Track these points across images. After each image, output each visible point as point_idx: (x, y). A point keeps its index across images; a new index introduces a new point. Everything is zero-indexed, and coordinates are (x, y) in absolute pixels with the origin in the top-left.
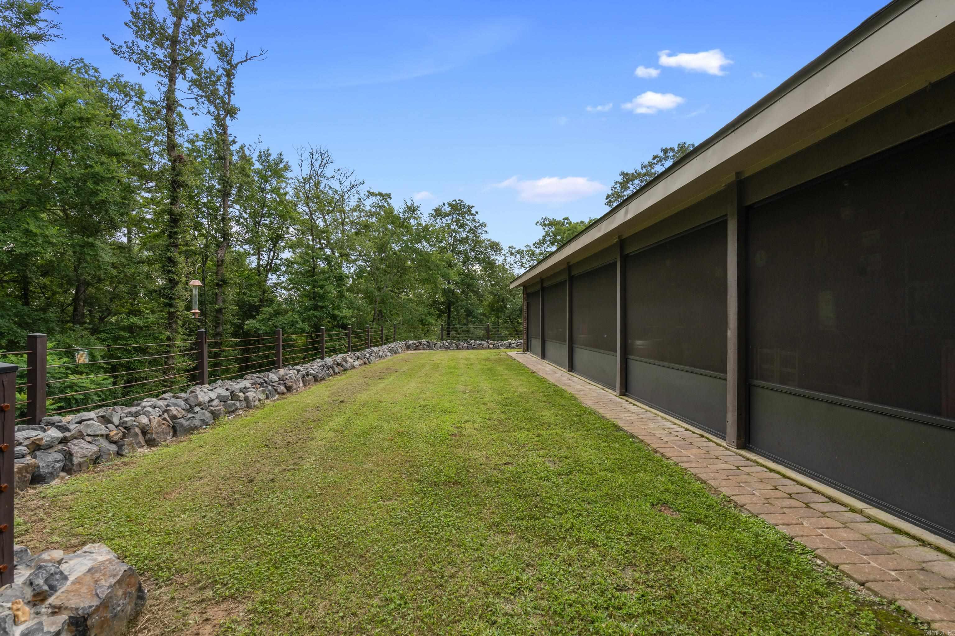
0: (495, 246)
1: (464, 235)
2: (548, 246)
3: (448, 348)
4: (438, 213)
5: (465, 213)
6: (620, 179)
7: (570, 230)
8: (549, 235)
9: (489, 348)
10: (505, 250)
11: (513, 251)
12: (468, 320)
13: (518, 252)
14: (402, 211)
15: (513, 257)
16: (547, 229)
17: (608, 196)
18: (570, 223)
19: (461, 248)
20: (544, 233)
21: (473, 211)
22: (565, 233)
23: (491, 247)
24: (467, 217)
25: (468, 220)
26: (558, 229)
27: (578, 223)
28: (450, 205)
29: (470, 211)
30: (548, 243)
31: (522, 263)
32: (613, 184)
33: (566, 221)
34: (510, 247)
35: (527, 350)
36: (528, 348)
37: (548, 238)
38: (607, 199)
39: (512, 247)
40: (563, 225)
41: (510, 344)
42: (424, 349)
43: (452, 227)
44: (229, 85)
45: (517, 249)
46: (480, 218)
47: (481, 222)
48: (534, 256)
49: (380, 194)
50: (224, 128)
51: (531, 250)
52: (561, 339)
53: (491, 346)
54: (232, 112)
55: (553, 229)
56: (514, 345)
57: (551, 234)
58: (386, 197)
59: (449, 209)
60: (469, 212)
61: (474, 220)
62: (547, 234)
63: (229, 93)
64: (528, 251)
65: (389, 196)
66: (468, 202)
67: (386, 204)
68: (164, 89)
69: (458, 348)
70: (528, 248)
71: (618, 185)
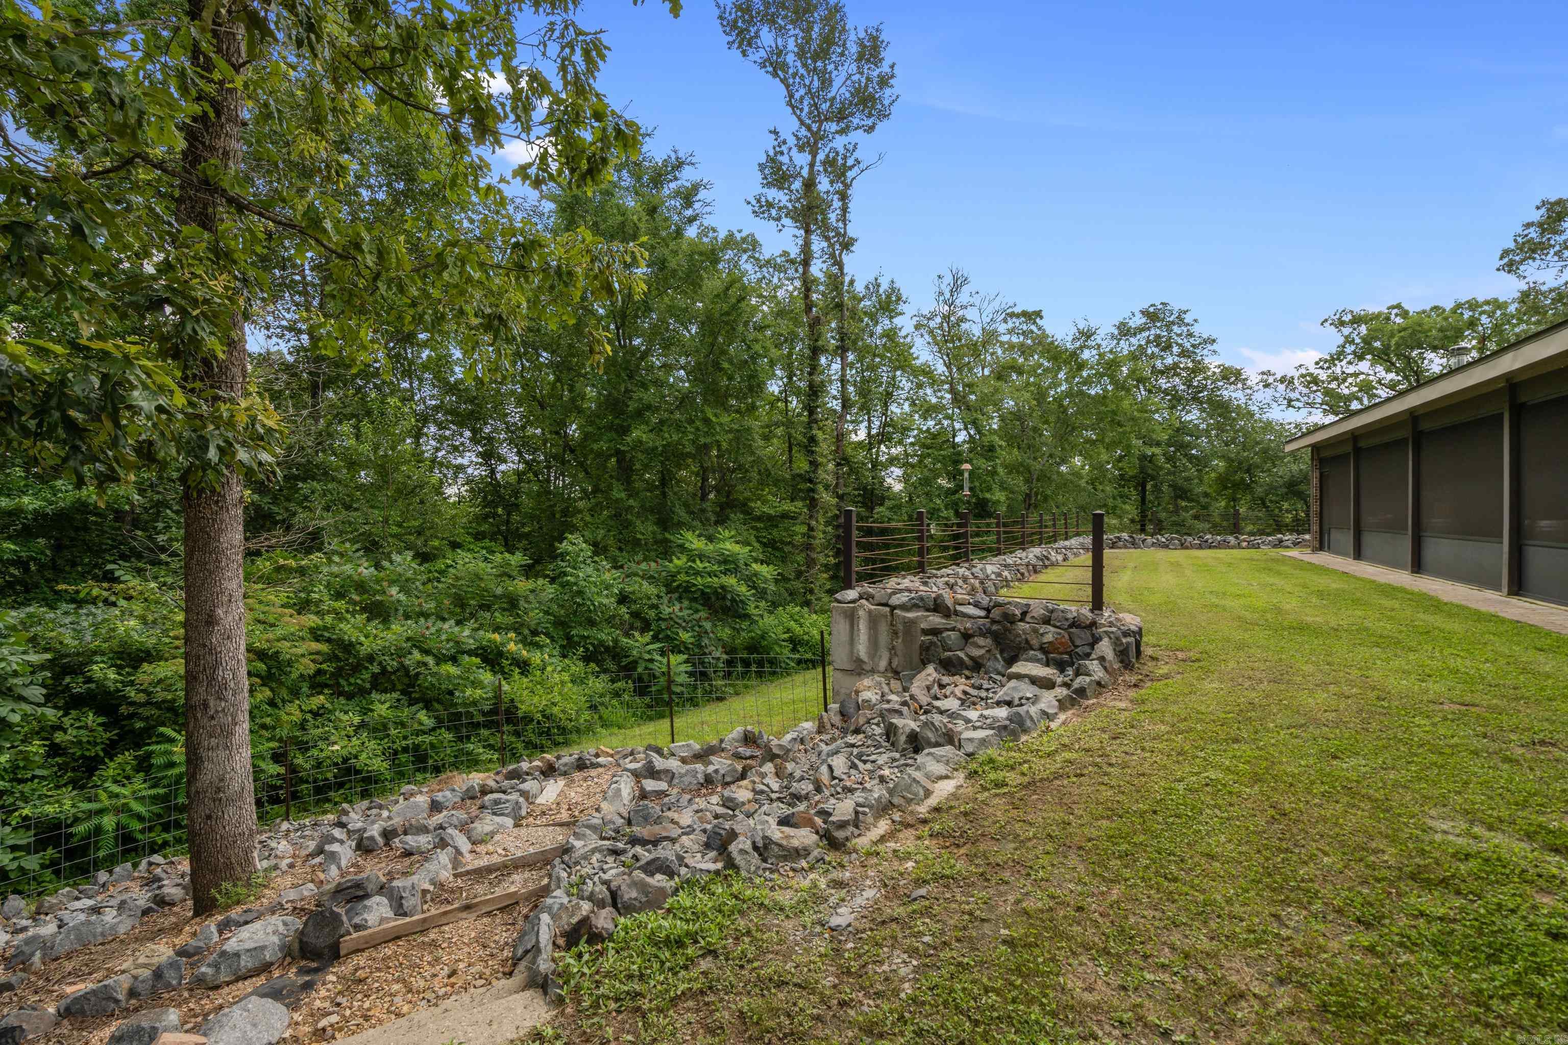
0: (1232, 375)
1: (1169, 361)
2: (1350, 363)
3: (1167, 547)
4: (1124, 331)
5: (1173, 323)
6: (1536, 216)
7: (1405, 329)
8: (1352, 342)
9: (1239, 546)
10: (1254, 379)
11: (1271, 380)
12: (1176, 505)
13: (1282, 380)
14: (1070, 338)
15: (1269, 392)
16: (1346, 331)
17: (1506, 253)
18: (1405, 314)
19: (1163, 383)
20: (1341, 340)
21: (1188, 318)
22: (1392, 335)
23: (1225, 378)
24: (1176, 329)
25: (1180, 335)
26: (1375, 330)
27: (1424, 312)
28: (1145, 313)
29: (1182, 320)
30: (1350, 357)
31: (1290, 401)
32: (1519, 230)
33: (1395, 311)
34: (1263, 373)
35: (1321, 548)
36: (1321, 545)
37: (1350, 349)
38: (1501, 259)
39: (1269, 373)
40: (1388, 319)
41: (1281, 541)
42: (1126, 547)
43: (1149, 351)
44: (845, 210)
45: (1278, 377)
46: (1202, 330)
47: (1205, 336)
48: (1316, 384)
49: (1024, 314)
50: (840, 265)
51: (1311, 375)
52: (1393, 527)
53: (1244, 544)
54: (847, 245)
55: (1363, 329)
56: (1289, 543)
57: (1358, 340)
58: (1032, 316)
59: (1144, 320)
60: (1180, 321)
61: (1190, 335)
62: (1349, 340)
63: (843, 218)
64: (1303, 376)
65: (1038, 314)
66: (1176, 305)
67: (1033, 328)
68: (800, 242)
69: (1183, 546)
70: (1304, 371)
71: (1532, 230)
